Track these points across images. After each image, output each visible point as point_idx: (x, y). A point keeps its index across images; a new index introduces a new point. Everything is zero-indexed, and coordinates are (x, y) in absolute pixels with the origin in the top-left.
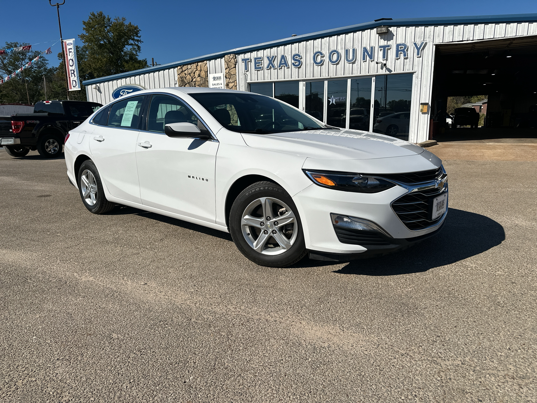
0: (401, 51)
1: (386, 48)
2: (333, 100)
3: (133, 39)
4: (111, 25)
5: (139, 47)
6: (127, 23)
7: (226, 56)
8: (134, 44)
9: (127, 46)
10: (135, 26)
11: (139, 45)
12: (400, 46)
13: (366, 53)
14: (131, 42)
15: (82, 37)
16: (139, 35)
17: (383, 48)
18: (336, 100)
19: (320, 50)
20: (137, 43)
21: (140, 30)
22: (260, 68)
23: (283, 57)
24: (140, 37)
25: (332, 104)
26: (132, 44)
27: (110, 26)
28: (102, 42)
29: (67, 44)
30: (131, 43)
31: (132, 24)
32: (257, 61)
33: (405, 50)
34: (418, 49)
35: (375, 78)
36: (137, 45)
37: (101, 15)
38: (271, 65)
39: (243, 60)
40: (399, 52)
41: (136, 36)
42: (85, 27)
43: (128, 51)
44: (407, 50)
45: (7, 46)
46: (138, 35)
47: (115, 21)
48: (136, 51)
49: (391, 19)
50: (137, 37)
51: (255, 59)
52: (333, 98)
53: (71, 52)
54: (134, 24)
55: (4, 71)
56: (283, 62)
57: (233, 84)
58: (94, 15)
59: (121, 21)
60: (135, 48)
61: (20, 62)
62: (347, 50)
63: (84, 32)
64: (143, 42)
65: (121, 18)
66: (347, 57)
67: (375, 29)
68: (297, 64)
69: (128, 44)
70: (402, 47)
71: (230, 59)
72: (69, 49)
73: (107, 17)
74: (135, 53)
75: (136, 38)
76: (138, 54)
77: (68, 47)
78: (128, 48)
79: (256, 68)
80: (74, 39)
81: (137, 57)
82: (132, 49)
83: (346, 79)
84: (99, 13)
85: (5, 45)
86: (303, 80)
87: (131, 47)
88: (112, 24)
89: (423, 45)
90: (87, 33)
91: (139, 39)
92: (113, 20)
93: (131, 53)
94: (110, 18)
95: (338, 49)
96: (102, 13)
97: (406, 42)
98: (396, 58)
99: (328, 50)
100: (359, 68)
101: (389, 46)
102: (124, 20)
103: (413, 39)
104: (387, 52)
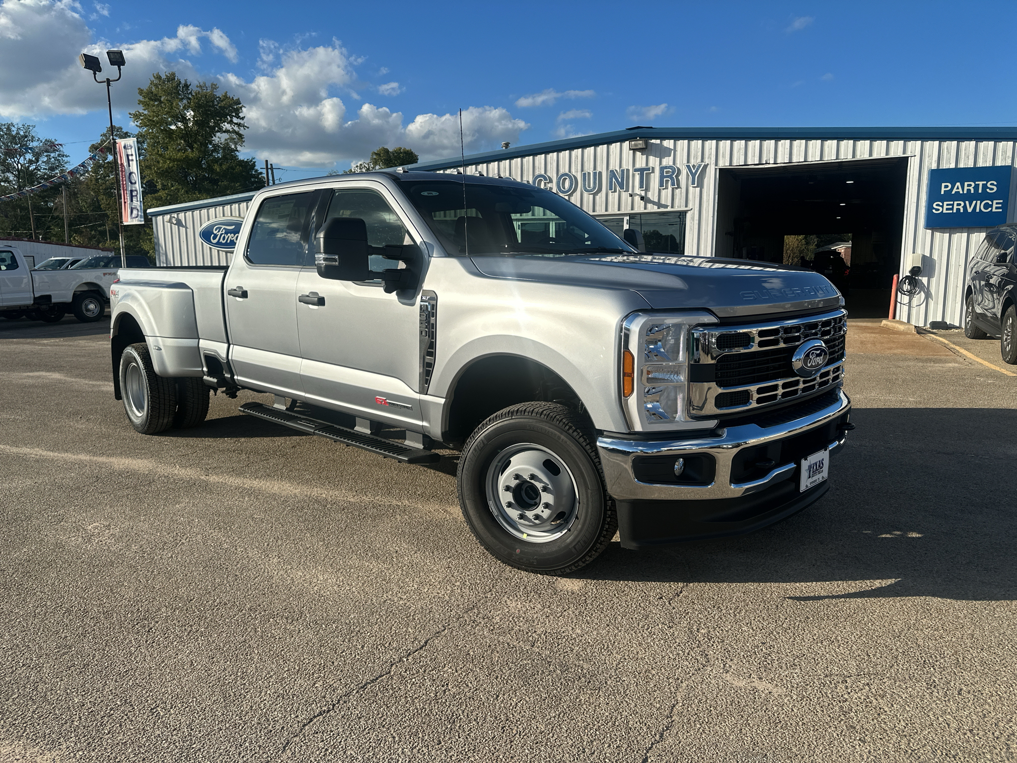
0: (668, 177)
1: (645, 172)
3: (231, 122)
4: (190, 96)
5: (241, 137)
6: (219, 94)
8: (231, 130)
9: (218, 134)
10: (235, 99)
11: (241, 132)
12: (665, 170)
13: (614, 180)
14: (226, 126)
15: (137, 117)
16: (241, 115)
17: (639, 173)
19: (543, 173)
20: (236, 128)
21: (243, 106)
24: (243, 118)
26: (227, 131)
27: (188, 98)
28: (173, 127)
30: (226, 129)
31: (230, 95)
33: (674, 176)
34: (693, 175)
35: (628, 218)
36: (237, 133)
37: (171, 77)
40: (665, 179)
41: (235, 117)
42: (141, 98)
43: (221, 143)
44: (677, 176)
47: (199, 89)
48: (236, 144)
49: (650, 128)
50: (238, 118)
53: (132, 160)
54: (234, 95)
58: (159, 78)
59: (210, 90)
60: (235, 139)
61: (16, 159)
62: (585, 174)
63: (141, 109)
64: (248, 128)
65: (209, 84)
66: (585, 185)
67: (627, 142)
69: (221, 130)
70: (669, 172)
72: (128, 155)
73: (183, 82)
74: (233, 147)
75: (235, 120)
76: (239, 148)
77: (125, 152)
78: (220, 138)
80: (135, 140)
81: (237, 153)
82: (229, 141)
84: (169, 75)
87: (226, 135)
88: (193, 94)
89: (700, 169)
90: (145, 110)
91: (241, 122)
92: (194, 88)
93: (227, 146)
94: (188, 83)
95: (570, 172)
96: (173, 74)
97: (674, 164)
98: (660, 188)
99: (556, 173)
100: (604, 202)
101: (649, 169)
102: (214, 86)
103: (686, 160)
104: (647, 179)
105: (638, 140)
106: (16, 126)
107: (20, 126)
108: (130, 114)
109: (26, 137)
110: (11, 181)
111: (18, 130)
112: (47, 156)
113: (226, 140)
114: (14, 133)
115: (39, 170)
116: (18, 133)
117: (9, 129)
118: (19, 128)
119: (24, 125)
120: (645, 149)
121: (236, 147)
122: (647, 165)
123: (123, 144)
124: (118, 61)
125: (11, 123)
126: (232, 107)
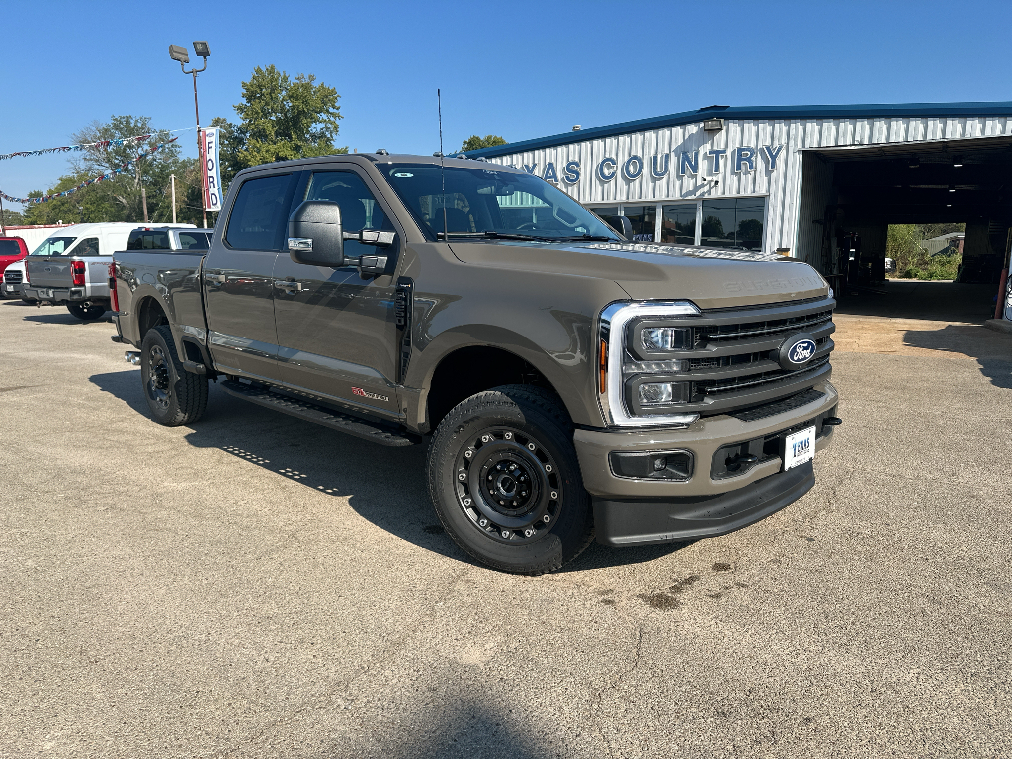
1: (720, 155)
3: (327, 113)
5: (336, 129)
6: (316, 84)
8: (327, 120)
9: (314, 125)
10: (330, 89)
11: (336, 122)
12: (743, 152)
13: (686, 163)
14: (324, 116)
15: (241, 109)
16: (337, 105)
17: (714, 155)
20: (332, 119)
21: (339, 97)
23: (550, 166)
24: (338, 109)
26: (324, 121)
27: (287, 89)
28: (273, 118)
30: (323, 119)
31: (326, 86)
33: (752, 159)
34: (773, 158)
35: (701, 204)
36: (333, 123)
37: (271, 70)
40: (742, 162)
41: (332, 107)
42: (244, 92)
43: (317, 133)
45: (113, 121)
47: (297, 81)
48: (331, 133)
49: (728, 107)
50: (334, 108)
53: (212, 147)
54: (329, 85)
55: (107, 165)
56: (550, 174)
58: (259, 71)
59: (307, 80)
60: (329, 128)
61: (134, 150)
62: (655, 157)
63: (244, 101)
64: (343, 118)
65: (306, 76)
66: (655, 168)
67: (701, 123)
68: (571, 178)
69: (317, 121)
70: (747, 154)
72: (209, 143)
73: (282, 74)
74: (329, 136)
75: (331, 110)
76: (334, 137)
77: (208, 140)
78: (316, 128)
80: (218, 128)
82: (324, 130)
83: (653, 204)
84: (269, 68)
85: (111, 122)
87: (322, 125)
88: (292, 86)
90: (248, 102)
91: (337, 112)
92: (292, 80)
93: (322, 135)
94: (287, 75)
95: (640, 154)
96: (273, 67)
97: (753, 145)
98: (736, 171)
99: (624, 157)
100: (674, 187)
101: (724, 151)
102: (312, 78)
103: (766, 141)
104: (722, 162)
105: (715, 120)
106: (134, 119)
107: (138, 118)
109: (143, 129)
110: (130, 170)
111: (136, 123)
113: (321, 129)
114: (132, 125)
116: (135, 125)
117: (128, 122)
118: (137, 121)
119: (141, 118)
120: (721, 129)
121: (331, 136)
122: (723, 147)
123: (207, 132)
124: (204, 53)
125: (130, 116)
126: (328, 99)
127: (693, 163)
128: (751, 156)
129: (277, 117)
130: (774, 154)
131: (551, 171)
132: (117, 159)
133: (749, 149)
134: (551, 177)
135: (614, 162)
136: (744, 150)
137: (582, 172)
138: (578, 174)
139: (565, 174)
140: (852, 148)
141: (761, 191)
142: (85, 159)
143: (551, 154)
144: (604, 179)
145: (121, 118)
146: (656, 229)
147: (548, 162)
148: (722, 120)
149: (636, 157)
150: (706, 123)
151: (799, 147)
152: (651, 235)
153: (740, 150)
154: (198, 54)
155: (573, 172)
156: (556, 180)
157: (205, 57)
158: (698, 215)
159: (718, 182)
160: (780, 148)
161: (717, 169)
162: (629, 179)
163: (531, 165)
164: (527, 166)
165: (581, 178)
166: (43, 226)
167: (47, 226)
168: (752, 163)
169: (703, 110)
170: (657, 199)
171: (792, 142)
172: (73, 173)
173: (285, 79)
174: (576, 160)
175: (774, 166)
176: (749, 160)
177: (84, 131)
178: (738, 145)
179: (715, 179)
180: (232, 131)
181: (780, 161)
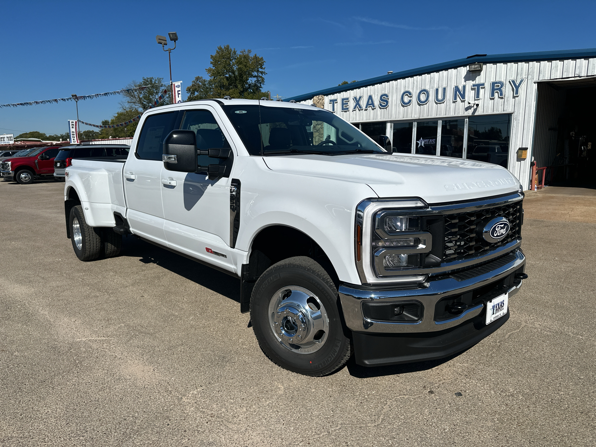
0: (497, 89)
1: (480, 87)
2: (421, 143)
3: (258, 71)
5: (263, 80)
6: (252, 55)
7: (315, 98)
8: (258, 76)
9: (250, 79)
10: (260, 58)
11: (263, 77)
12: (495, 85)
13: (458, 93)
14: (255, 74)
15: (209, 70)
17: (476, 87)
18: (425, 143)
19: (408, 90)
20: (261, 75)
21: (264, 62)
22: (348, 109)
23: (370, 97)
24: (264, 68)
25: (421, 146)
26: (256, 76)
27: (236, 59)
28: (227, 76)
29: (175, 86)
31: (258, 56)
32: (345, 102)
35: (468, 119)
36: (261, 77)
37: (227, 48)
38: (358, 106)
39: (331, 101)
40: (495, 91)
41: (260, 68)
42: (212, 61)
43: (253, 83)
44: (504, 89)
45: (143, 81)
46: (263, 66)
47: (241, 54)
48: (260, 83)
49: (486, 55)
51: (343, 100)
52: (421, 140)
53: (180, 94)
54: (260, 56)
56: (370, 102)
57: (320, 126)
58: (220, 49)
59: (247, 53)
60: (259, 80)
61: (154, 96)
62: (437, 90)
63: (211, 66)
64: (267, 74)
65: (246, 51)
66: (437, 97)
67: (468, 66)
68: (383, 105)
69: (252, 76)
70: (499, 86)
71: (319, 100)
72: (178, 91)
73: (233, 50)
75: (260, 70)
76: (262, 86)
77: (177, 89)
78: (252, 80)
79: (343, 109)
80: (182, 82)
81: (261, 89)
82: (257, 81)
83: (436, 120)
85: (142, 81)
86: (391, 122)
87: (255, 79)
88: (238, 56)
89: (522, 83)
90: (213, 67)
91: (263, 70)
92: (238, 53)
93: (255, 85)
94: (236, 51)
95: (427, 88)
96: (228, 46)
97: (503, 80)
98: (491, 97)
99: (417, 90)
100: (450, 108)
101: (483, 84)
102: (249, 51)
103: (512, 77)
104: (482, 91)
105: (477, 64)
106: (154, 79)
107: (156, 79)
108: (206, 70)
109: (159, 84)
111: (155, 81)
112: (168, 94)
113: (255, 81)
115: (164, 102)
116: (155, 83)
117: (151, 81)
118: (156, 80)
119: (158, 78)
120: (480, 71)
121: (260, 85)
122: (482, 82)
123: (176, 85)
124: (174, 38)
125: (152, 77)
126: (259, 63)
127: (462, 93)
128: (502, 87)
129: (229, 75)
130: (517, 85)
131: (370, 100)
132: (145, 102)
133: (500, 82)
134: (370, 104)
135: (410, 93)
136: (496, 83)
137: (390, 101)
138: (387, 102)
139: (380, 102)
140: (573, 79)
141: (509, 110)
142: (128, 102)
143: (371, 90)
144: (404, 104)
145: (148, 79)
146: (438, 135)
147: (369, 94)
148: (481, 64)
149: (425, 90)
150: (471, 66)
151: (536, 79)
152: (435, 140)
153: (493, 84)
154: (171, 40)
155: (384, 101)
156: (374, 106)
157: (175, 41)
158: (465, 127)
159: (478, 105)
160: (522, 81)
161: (478, 96)
162: (421, 103)
163: (358, 98)
164: (355, 98)
165: (390, 104)
166: (100, 140)
167: (103, 140)
168: (502, 92)
169: (468, 58)
170: (438, 116)
171: (530, 77)
172: (122, 110)
173: (235, 52)
174: (386, 93)
175: (517, 93)
176: (500, 89)
177: (128, 86)
178: (493, 80)
179: (477, 102)
180: (205, 84)
181: (522, 91)
